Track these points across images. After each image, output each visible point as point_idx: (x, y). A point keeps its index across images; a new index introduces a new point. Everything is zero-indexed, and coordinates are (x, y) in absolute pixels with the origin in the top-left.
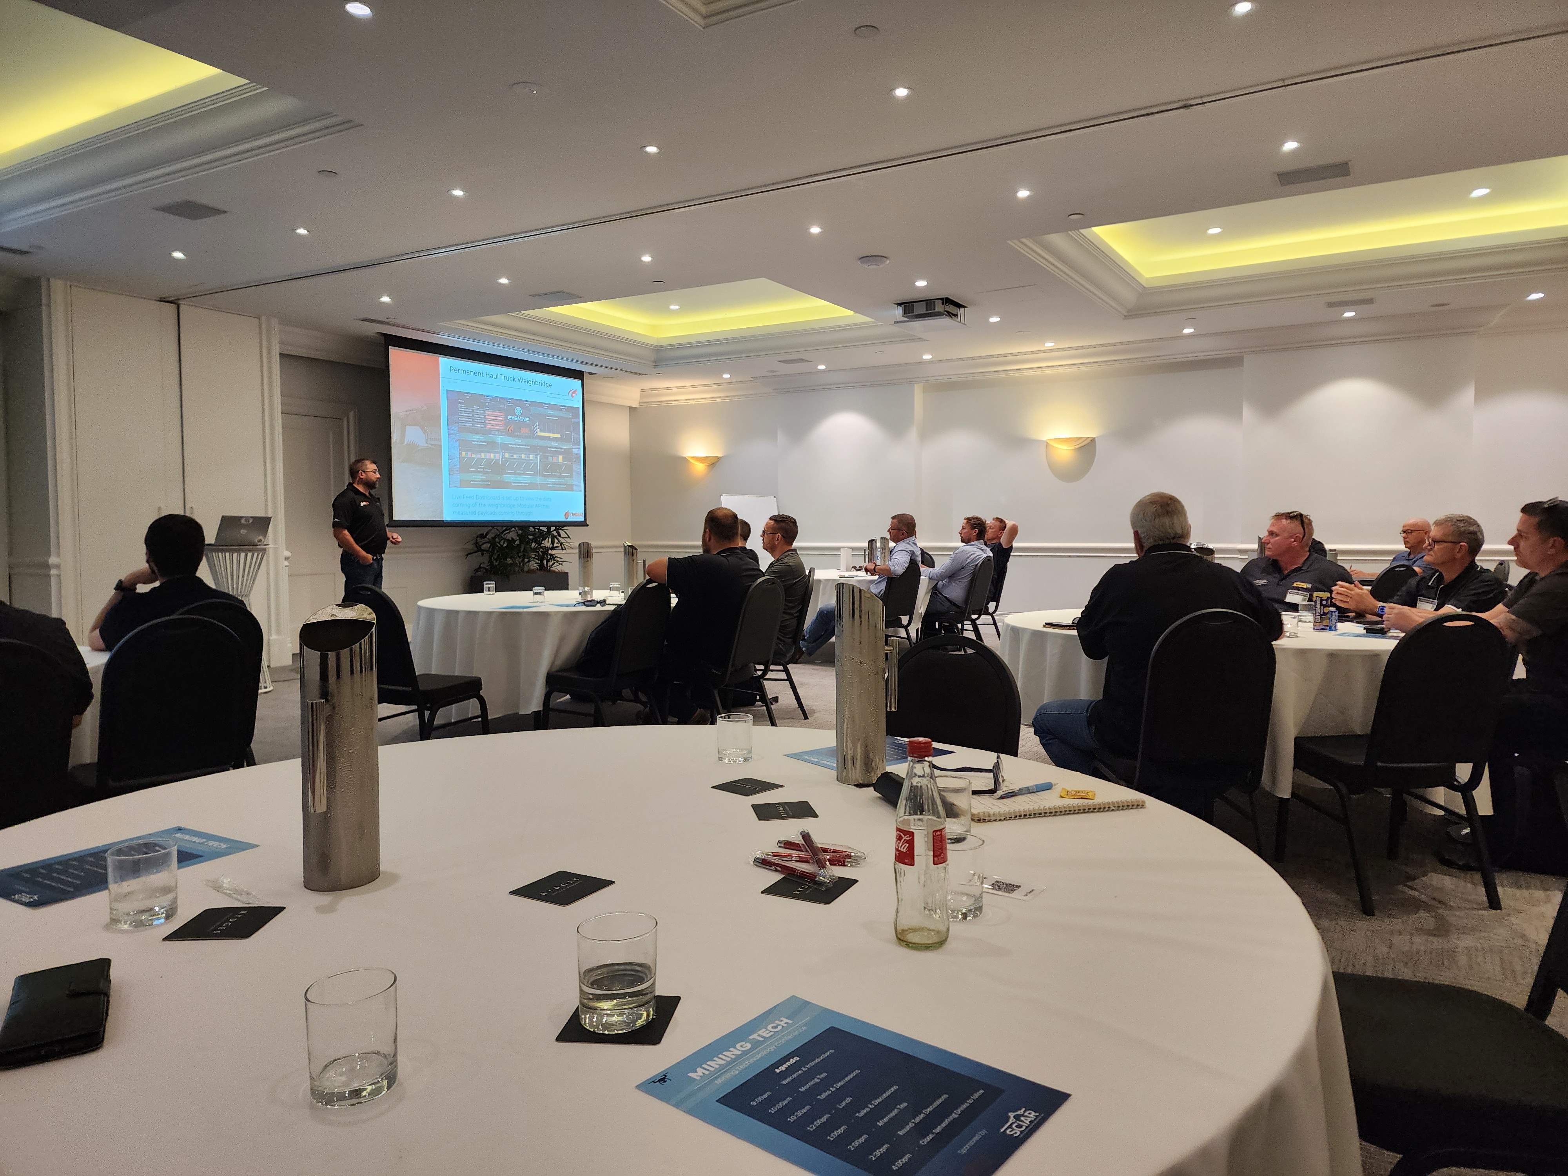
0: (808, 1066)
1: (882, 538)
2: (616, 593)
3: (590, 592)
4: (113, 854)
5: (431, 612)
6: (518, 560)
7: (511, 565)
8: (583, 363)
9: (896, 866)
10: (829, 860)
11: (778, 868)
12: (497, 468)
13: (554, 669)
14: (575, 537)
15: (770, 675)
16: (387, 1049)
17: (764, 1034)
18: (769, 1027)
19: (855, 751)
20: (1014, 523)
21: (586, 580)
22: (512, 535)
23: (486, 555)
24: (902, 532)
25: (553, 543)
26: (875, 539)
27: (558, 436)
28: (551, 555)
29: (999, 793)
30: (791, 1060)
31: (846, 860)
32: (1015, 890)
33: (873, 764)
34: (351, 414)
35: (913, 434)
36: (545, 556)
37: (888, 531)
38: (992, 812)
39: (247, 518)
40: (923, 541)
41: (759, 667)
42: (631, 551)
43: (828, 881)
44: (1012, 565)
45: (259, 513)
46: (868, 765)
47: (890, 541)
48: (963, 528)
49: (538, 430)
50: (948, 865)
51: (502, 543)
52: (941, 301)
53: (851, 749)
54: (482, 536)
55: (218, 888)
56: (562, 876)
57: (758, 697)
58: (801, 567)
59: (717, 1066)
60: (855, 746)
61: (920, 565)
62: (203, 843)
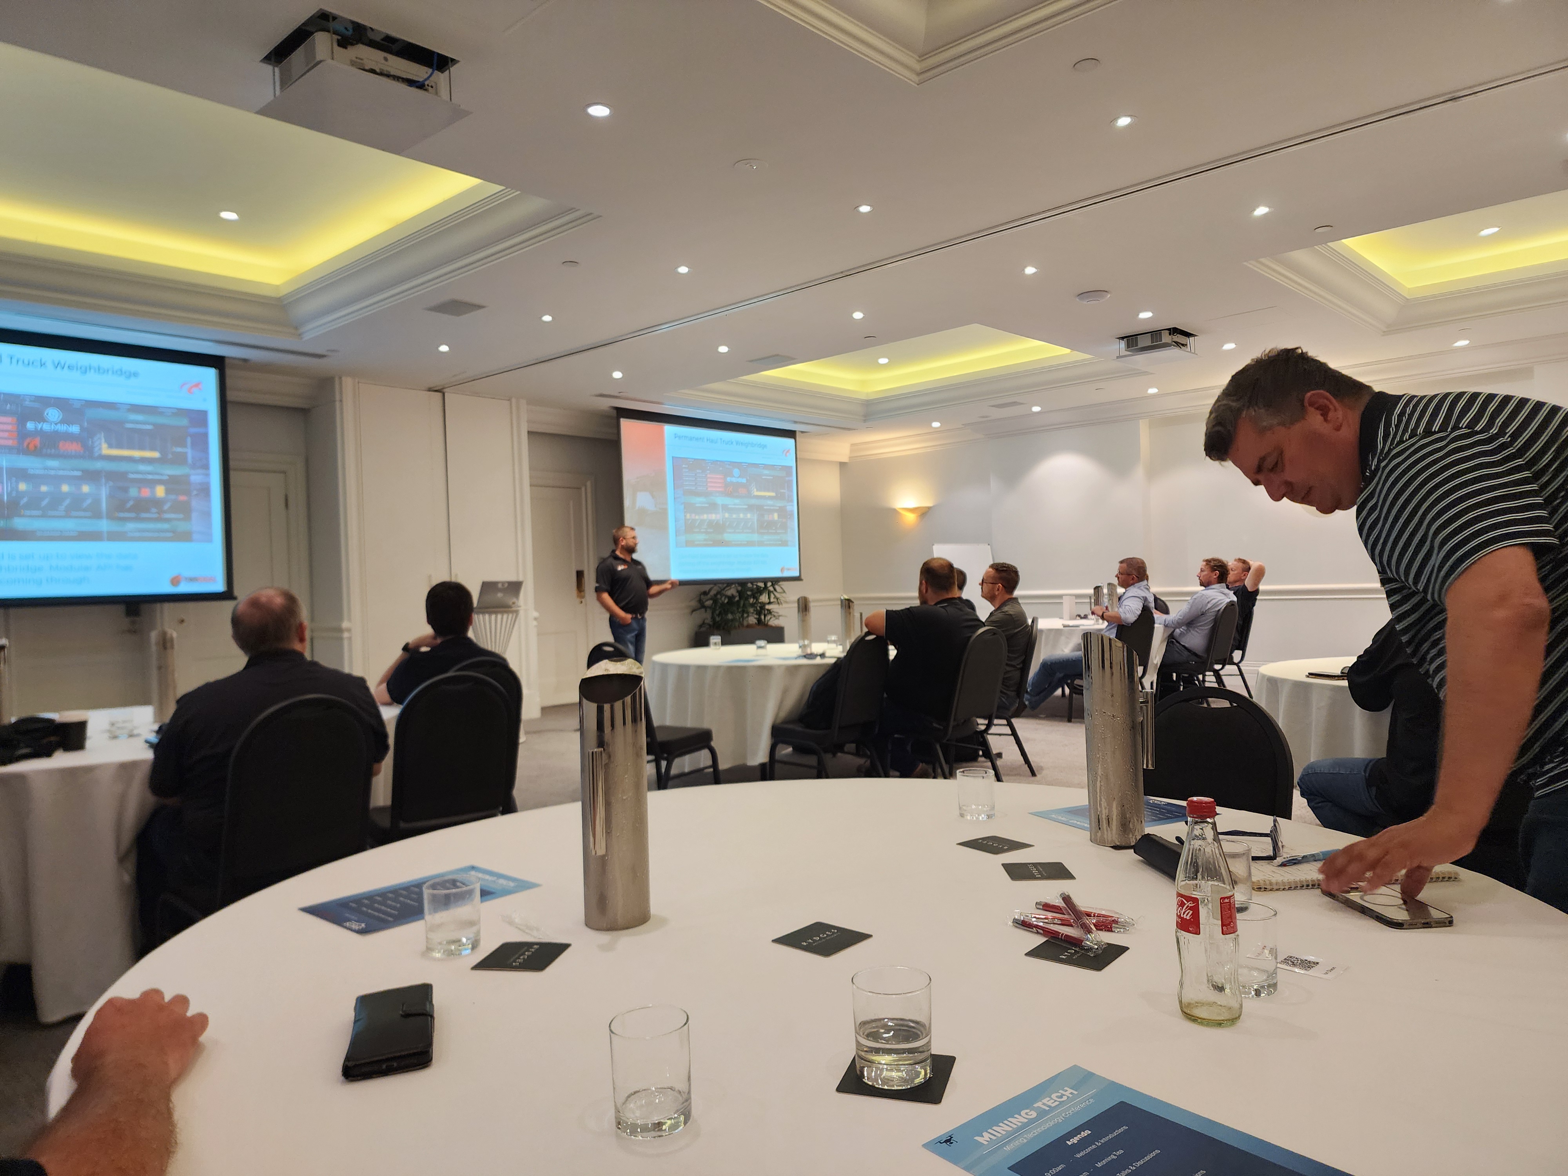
0: (1102, 1141)
1: (1109, 584)
2: (833, 646)
3: (809, 646)
4: (428, 888)
5: (665, 667)
6: (738, 615)
7: (732, 620)
8: (795, 422)
9: (1178, 934)
10: (1095, 925)
11: (1039, 930)
12: (717, 528)
13: (779, 721)
14: (791, 594)
15: (993, 730)
16: (681, 1086)
17: (1049, 1103)
18: (1054, 1096)
19: (1110, 811)
20: (1261, 563)
21: (805, 633)
22: (732, 591)
23: (709, 611)
24: (1131, 577)
25: (769, 598)
26: (1102, 585)
27: (773, 494)
28: (768, 610)
29: (1279, 860)
30: (1082, 1133)
31: (1113, 925)
32: (1312, 967)
33: (1131, 824)
34: (589, 484)
35: (1139, 472)
36: (762, 610)
37: (1116, 576)
38: (1274, 880)
39: (503, 583)
40: (1156, 586)
41: (980, 721)
42: (847, 604)
43: (1096, 947)
44: (1259, 610)
45: (513, 578)
46: (1125, 826)
47: (1118, 587)
48: (1202, 571)
49: (755, 490)
50: (1238, 935)
51: (723, 599)
52: (1168, 331)
53: (1105, 808)
54: (705, 593)
55: (511, 923)
56: (819, 927)
57: (981, 753)
58: (1022, 617)
59: (1004, 1133)
60: (1110, 805)
61: (1154, 611)
62: (495, 882)
